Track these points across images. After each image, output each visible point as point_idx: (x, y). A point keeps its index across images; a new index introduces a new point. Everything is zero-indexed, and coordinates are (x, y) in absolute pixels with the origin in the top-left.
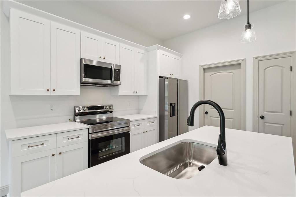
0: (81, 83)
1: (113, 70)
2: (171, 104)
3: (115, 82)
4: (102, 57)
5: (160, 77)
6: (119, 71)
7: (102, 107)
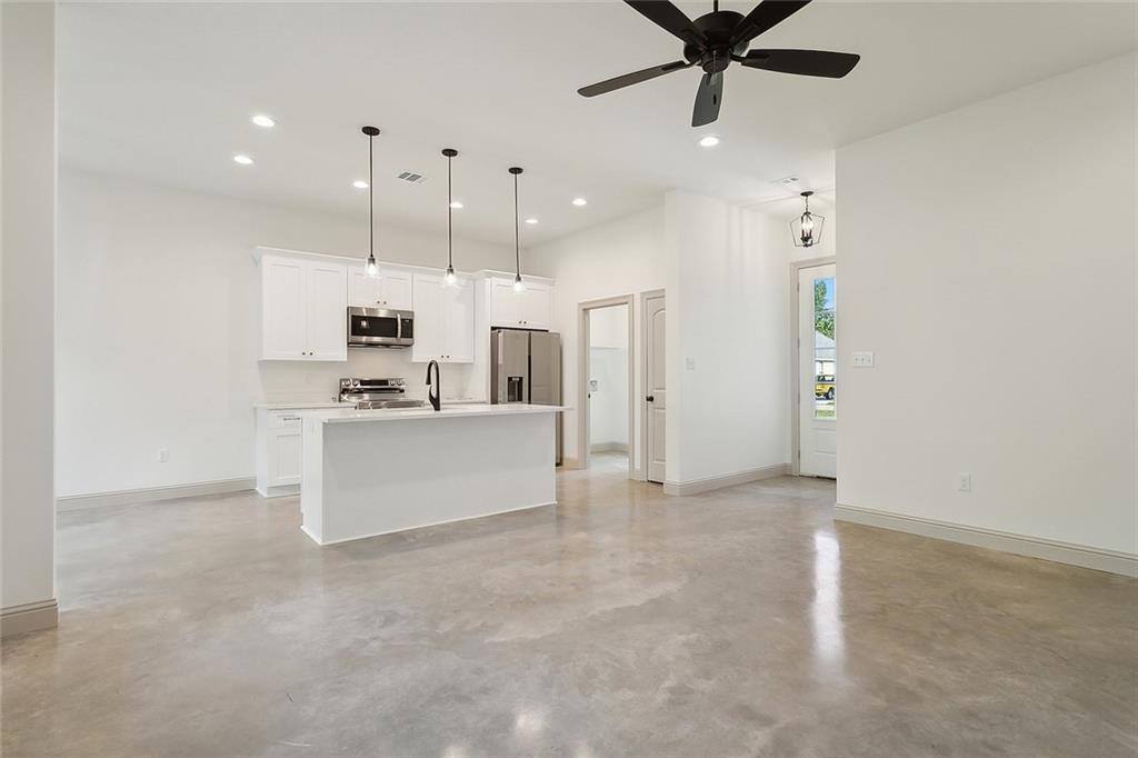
0: (349, 343)
1: (399, 321)
2: (510, 379)
3: (405, 341)
4: (382, 302)
5: (493, 328)
6: (411, 321)
7: (385, 382)
